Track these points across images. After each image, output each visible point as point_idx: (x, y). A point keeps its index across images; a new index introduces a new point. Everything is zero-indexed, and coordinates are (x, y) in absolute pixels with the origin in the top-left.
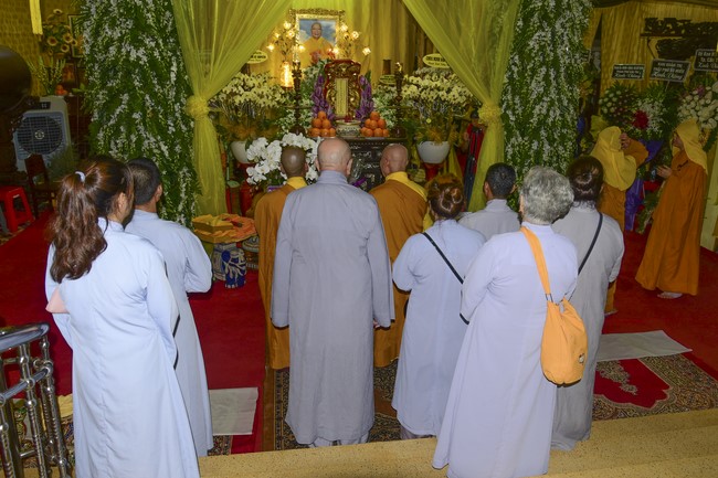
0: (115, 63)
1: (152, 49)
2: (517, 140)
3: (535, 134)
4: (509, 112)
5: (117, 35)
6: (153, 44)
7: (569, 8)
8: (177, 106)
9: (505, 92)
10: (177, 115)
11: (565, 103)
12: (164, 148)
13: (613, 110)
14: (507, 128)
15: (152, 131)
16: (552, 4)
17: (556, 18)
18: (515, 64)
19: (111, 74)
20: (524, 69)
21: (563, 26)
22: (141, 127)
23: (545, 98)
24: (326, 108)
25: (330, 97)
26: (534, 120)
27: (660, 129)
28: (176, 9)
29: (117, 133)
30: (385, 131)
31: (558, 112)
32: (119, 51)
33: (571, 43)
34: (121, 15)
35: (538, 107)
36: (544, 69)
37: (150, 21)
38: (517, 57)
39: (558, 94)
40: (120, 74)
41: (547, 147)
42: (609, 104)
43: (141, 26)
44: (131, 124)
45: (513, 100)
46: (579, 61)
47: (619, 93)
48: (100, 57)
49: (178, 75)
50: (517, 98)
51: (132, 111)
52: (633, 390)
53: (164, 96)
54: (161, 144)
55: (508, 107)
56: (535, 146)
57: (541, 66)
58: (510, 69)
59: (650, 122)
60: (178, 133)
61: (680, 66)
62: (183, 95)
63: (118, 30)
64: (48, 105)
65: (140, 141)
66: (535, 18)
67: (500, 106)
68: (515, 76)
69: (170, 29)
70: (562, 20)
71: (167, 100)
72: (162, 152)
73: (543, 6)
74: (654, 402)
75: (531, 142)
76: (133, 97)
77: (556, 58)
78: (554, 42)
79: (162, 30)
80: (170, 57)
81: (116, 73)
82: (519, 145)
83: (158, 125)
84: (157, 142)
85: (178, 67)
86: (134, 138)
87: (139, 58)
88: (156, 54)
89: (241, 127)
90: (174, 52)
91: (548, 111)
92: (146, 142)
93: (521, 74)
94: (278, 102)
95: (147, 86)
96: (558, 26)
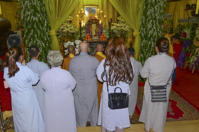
0: (29, 21)
1: (39, 17)
2: (144, 41)
3: (149, 39)
4: (142, 33)
5: (29, 13)
6: (40, 16)
7: (159, 2)
8: (47, 33)
9: (141, 27)
10: (47, 35)
11: (158, 30)
12: (43, 44)
13: (178, 32)
14: (142, 38)
15: (40, 40)
16: (154, 1)
17: (155, 5)
18: (143, 19)
19: (28, 24)
20: (146, 20)
21: (157, 7)
22: (37, 39)
23: (152, 29)
24: (89, 33)
25: (91, 30)
26: (149, 35)
27: (190, 37)
28: (46, 6)
29: (30, 40)
30: (106, 39)
31: (156, 33)
32: (30, 18)
33: (160, 12)
34: (31, 8)
35: (150, 31)
36: (152, 20)
37: (39, 9)
38: (144, 17)
39: (156, 27)
40: (31, 24)
41: (153, 43)
42: (177, 30)
43: (36, 11)
44: (34, 38)
45: (143, 29)
46: (163, 18)
47: (180, 27)
48: (25, 20)
49: (47, 24)
50: (144, 29)
51: (34, 34)
52: (173, 114)
53: (43, 30)
54: (42, 43)
55: (142, 32)
56: (150, 43)
57: (151, 19)
58: (142, 20)
59: (187, 35)
60: (47, 40)
61: (197, 18)
62: (48, 30)
63: (30, 12)
64: (16, 33)
65: (36, 43)
66: (149, 6)
67: (139, 31)
68: (144, 22)
69: (44, 11)
70: (157, 6)
71: (44, 31)
72: (43, 45)
73: (151, 2)
74: (179, 118)
75: (148, 42)
76: (34, 31)
77: (155, 17)
78: (155, 12)
79: (42, 12)
80: (45, 19)
81: (30, 24)
82: (145, 43)
83: (42, 38)
84: (41, 43)
85: (47, 22)
86: (35, 42)
87: (36, 20)
88: (41, 18)
89: (66, 38)
90: (46, 18)
91: (153, 32)
92: (38, 43)
93: (145, 22)
94: (76, 31)
95: (38, 27)
96: (156, 7)
